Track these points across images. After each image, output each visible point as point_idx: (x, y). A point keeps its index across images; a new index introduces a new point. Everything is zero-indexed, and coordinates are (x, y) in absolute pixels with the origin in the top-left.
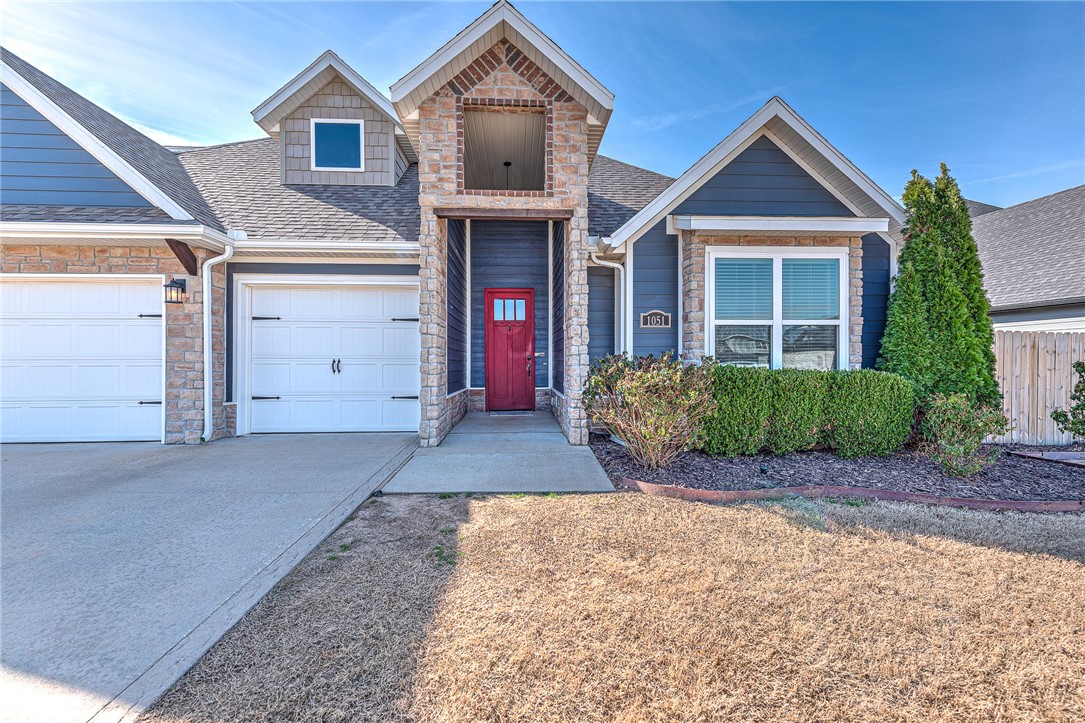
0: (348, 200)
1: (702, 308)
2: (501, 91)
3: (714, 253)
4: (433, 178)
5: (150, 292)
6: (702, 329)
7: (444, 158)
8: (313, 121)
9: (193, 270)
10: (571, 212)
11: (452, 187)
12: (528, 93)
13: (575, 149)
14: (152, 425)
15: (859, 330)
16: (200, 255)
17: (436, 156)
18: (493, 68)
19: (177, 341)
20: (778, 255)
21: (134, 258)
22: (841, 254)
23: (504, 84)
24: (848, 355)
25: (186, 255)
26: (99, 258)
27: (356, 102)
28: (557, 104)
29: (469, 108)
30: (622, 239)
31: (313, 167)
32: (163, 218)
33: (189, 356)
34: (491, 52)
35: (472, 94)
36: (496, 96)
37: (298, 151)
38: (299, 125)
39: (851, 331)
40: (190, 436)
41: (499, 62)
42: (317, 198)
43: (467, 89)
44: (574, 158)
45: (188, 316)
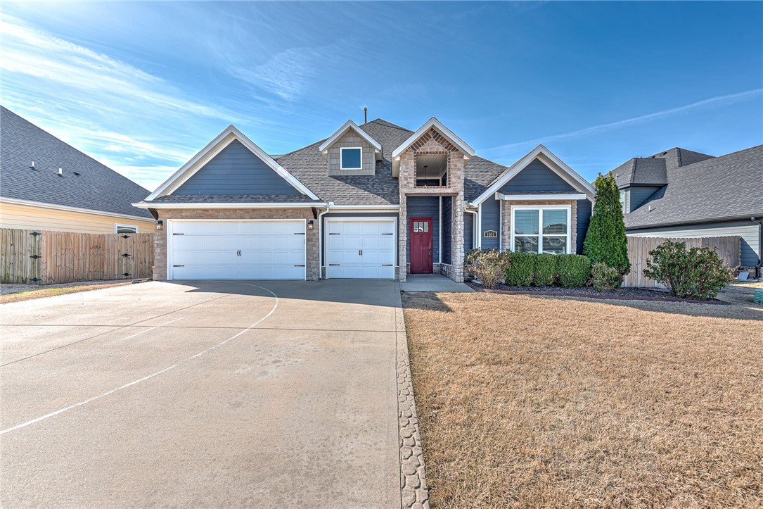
1: (509, 230)
2: (430, 149)
3: (514, 208)
4: (405, 182)
5: (300, 225)
6: (509, 238)
7: (409, 175)
8: (341, 149)
9: (316, 217)
10: (457, 194)
11: (412, 185)
12: (441, 149)
13: (459, 169)
14: (301, 274)
15: (575, 238)
16: (318, 211)
17: (406, 174)
18: (428, 140)
19: (310, 243)
20: (541, 208)
21: (296, 214)
22: (568, 208)
23: (433, 147)
24: (570, 249)
25: (314, 210)
26: (283, 214)
27: (359, 140)
28: (452, 153)
29: (417, 155)
30: (477, 203)
31: (341, 168)
32: (307, 199)
33: (314, 249)
34: (427, 134)
35: (420, 150)
36: (429, 151)
37: (335, 161)
38: (335, 151)
39: (572, 239)
40: (315, 278)
41: (430, 137)
43: (418, 148)
44: (459, 173)
45: (314, 234)
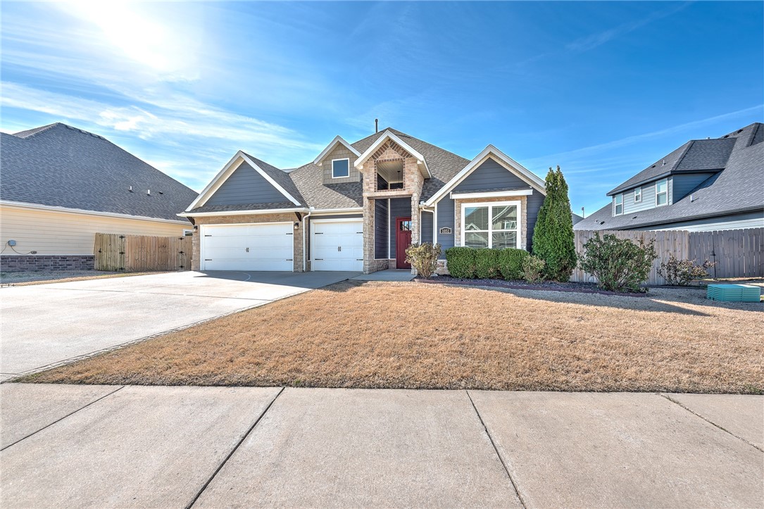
0: (344, 190)
1: (460, 226)
2: (388, 157)
3: (464, 206)
4: (367, 187)
5: (289, 227)
6: (460, 234)
7: (370, 181)
8: (333, 161)
9: (300, 220)
10: (412, 195)
11: (373, 190)
12: (397, 156)
13: (413, 173)
14: (289, 267)
15: (525, 233)
16: (302, 215)
17: (368, 180)
18: (386, 149)
19: (297, 241)
20: (490, 205)
21: (284, 218)
22: (518, 203)
23: (390, 155)
24: (520, 244)
25: (299, 215)
26: (277, 218)
27: (347, 152)
28: (407, 159)
29: (377, 164)
30: (433, 201)
31: (333, 177)
32: (293, 206)
33: (299, 246)
34: (385, 144)
35: (379, 159)
36: (387, 158)
37: (327, 172)
38: (328, 163)
39: (522, 234)
40: (300, 270)
41: (388, 147)
42: (334, 190)
43: (377, 157)
44: (412, 176)
45: (299, 234)
